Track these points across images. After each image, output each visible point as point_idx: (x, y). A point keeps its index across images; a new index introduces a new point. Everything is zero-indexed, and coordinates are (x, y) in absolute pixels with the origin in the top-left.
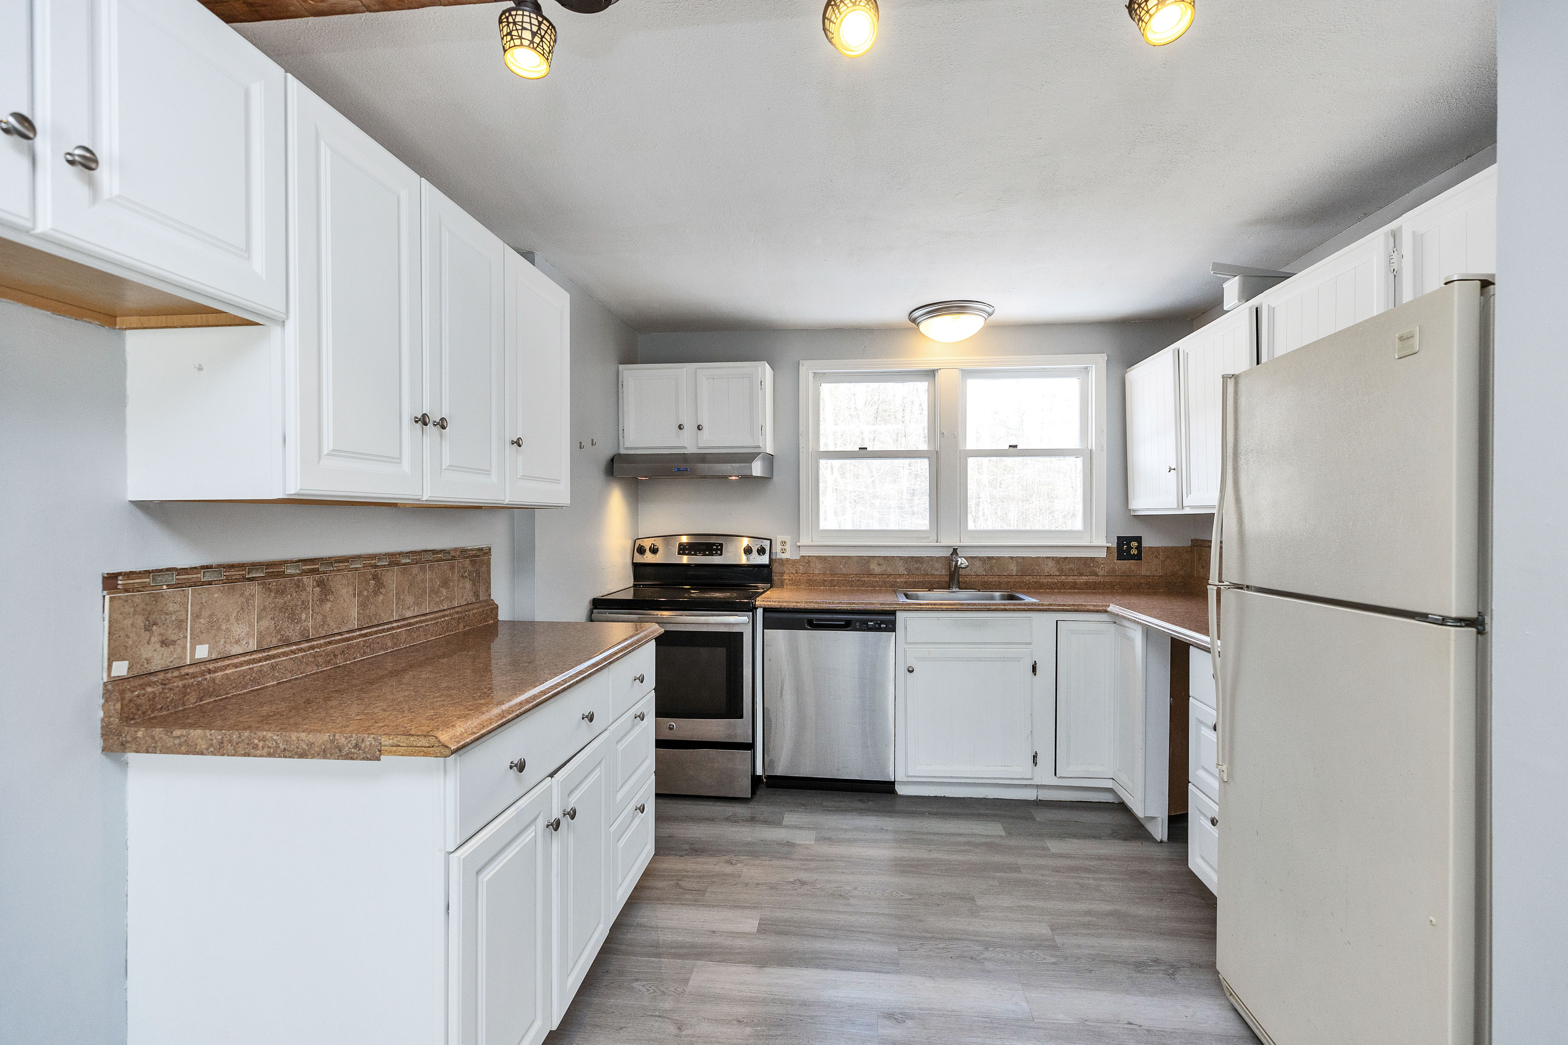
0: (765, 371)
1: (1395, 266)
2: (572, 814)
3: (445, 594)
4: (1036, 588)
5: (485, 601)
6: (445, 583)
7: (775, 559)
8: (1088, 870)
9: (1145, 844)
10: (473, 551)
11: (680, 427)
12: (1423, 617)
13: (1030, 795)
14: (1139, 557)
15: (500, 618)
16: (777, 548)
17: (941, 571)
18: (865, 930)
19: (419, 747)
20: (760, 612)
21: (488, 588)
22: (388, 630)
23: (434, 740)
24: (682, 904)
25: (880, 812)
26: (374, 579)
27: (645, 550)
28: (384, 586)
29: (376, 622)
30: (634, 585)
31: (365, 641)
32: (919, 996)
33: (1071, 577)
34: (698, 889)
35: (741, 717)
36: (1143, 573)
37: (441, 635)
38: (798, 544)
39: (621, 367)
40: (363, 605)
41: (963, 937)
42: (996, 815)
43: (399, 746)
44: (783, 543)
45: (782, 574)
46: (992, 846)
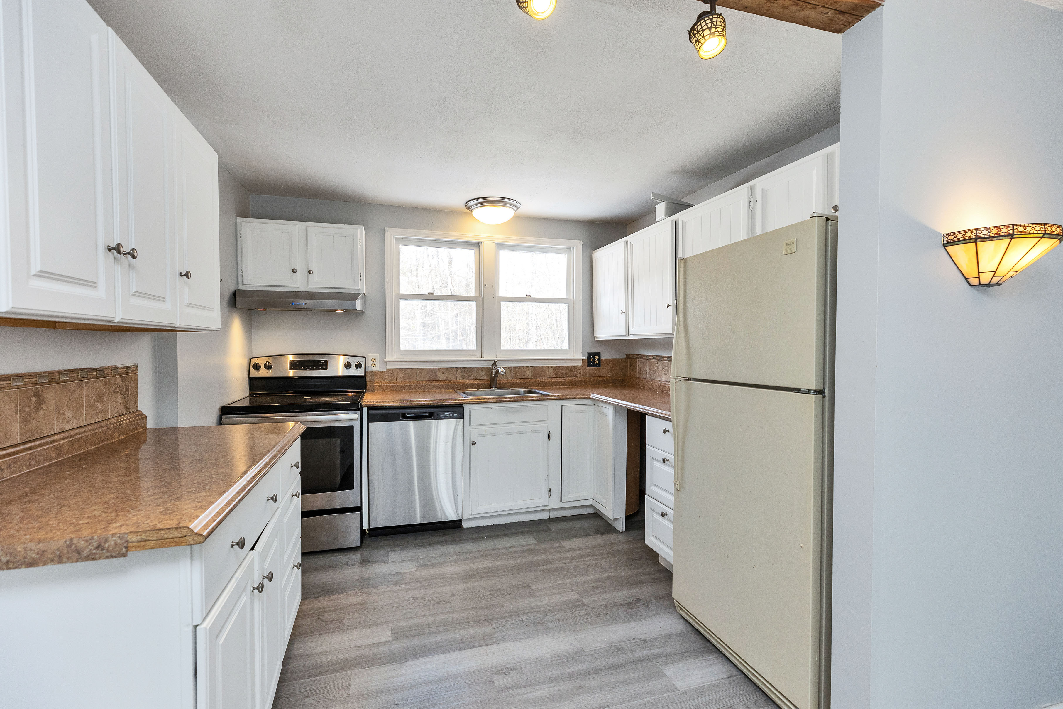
0: (359, 231)
1: (752, 206)
2: (270, 577)
3: (100, 407)
4: (544, 386)
5: (134, 412)
6: (100, 398)
7: (368, 372)
8: (588, 555)
9: (614, 534)
10: (123, 368)
11: (294, 271)
12: (798, 390)
13: (545, 516)
14: (599, 365)
15: (149, 426)
16: (369, 363)
17: (484, 378)
18: (467, 621)
19: (171, 538)
20: (365, 410)
21: (136, 401)
22: (52, 442)
23: (186, 530)
24: (328, 633)
25: (455, 541)
26: (35, 396)
27: (260, 367)
28: (45, 402)
29: (37, 436)
30: (250, 394)
31: (30, 454)
32: (514, 654)
33: (563, 378)
34: (337, 619)
35: (352, 488)
36: (601, 374)
37: (99, 444)
38: (385, 360)
39: (239, 220)
40: (25, 421)
41: (530, 611)
42: (528, 532)
43: (148, 540)
44: (374, 360)
45: (373, 382)
46: (531, 551)
